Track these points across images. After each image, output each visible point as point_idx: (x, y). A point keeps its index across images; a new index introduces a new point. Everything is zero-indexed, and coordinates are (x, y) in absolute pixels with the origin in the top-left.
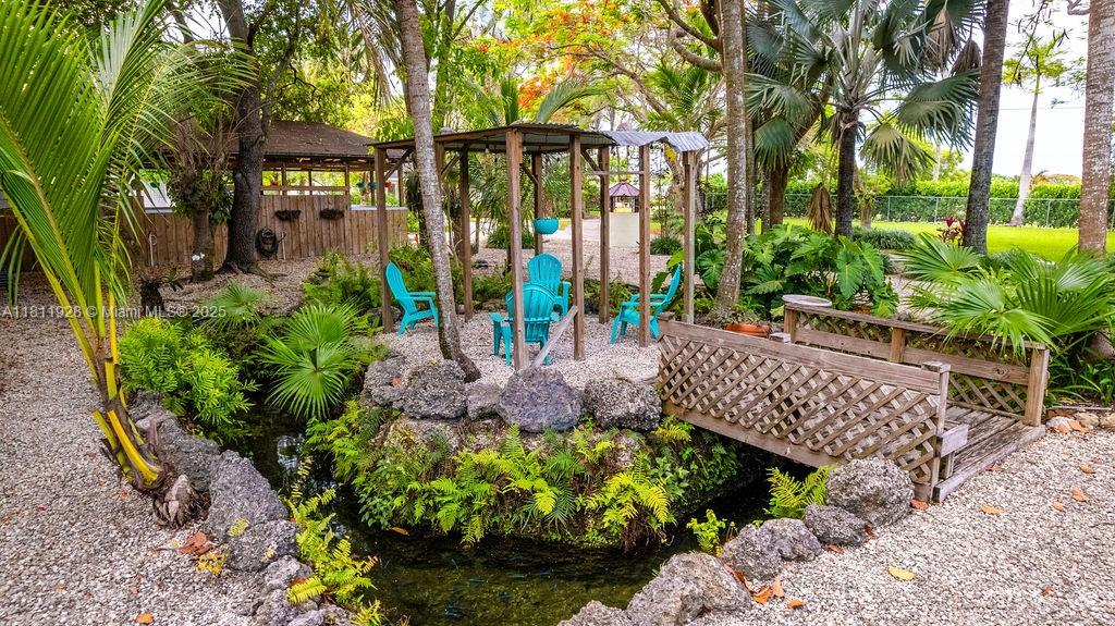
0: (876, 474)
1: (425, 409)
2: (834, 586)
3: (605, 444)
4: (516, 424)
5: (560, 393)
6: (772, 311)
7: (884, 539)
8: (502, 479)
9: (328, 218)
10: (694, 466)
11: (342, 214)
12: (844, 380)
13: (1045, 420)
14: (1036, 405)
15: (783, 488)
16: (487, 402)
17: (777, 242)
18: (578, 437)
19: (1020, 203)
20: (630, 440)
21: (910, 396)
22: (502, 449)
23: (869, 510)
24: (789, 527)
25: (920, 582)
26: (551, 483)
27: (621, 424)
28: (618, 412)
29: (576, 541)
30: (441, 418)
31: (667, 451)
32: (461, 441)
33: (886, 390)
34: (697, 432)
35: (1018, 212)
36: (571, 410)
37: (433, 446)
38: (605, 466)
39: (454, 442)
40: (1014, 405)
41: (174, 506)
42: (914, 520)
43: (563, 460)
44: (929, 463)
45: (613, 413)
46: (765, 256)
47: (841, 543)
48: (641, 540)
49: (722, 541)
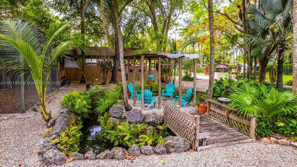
3: (144, 128)
4: (128, 121)
7: (172, 155)
11: (145, 71)
18: (138, 125)
20: (151, 127)
23: (170, 148)
25: (163, 164)
26: (131, 135)
27: (149, 124)
30: (116, 117)
31: (161, 132)
32: (120, 123)
38: (143, 133)
39: (118, 123)
41: (49, 124)
43: (133, 130)
44: (194, 140)
45: (147, 121)
47: (157, 153)
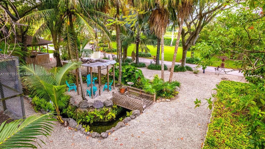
0: (136, 111)
1: (83, 107)
2: (132, 123)
3: (107, 109)
4: (96, 108)
5: (101, 103)
6: (126, 81)
7: (137, 118)
8: (94, 115)
9: (32, 58)
10: (117, 110)
11: (35, 56)
12: (134, 101)
13: (156, 101)
14: (155, 100)
15: (128, 113)
16: (91, 105)
17: (126, 69)
18: (104, 109)
19: (172, 42)
20: (110, 108)
21: (140, 103)
22: (94, 111)
23: (136, 115)
24: (129, 118)
25: (140, 121)
26: (101, 115)
27: (109, 107)
28: (108, 105)
29: (104, 121)
30: (85, 108)
31: (114, 109)
33: (138, 102)
34: (118, 106)
35: (172, 43)
36: (103, 105)
37: (85, 112)
38: (107, 112)
39: (87, 111)
40: (153, 99)
41: (66, 125)
42: (140, 115)
43: (102, 112)
44: (142, 109)
46: (124, 71)
47: (133, 119)
48: (112, 120)
49: (122, 120)
